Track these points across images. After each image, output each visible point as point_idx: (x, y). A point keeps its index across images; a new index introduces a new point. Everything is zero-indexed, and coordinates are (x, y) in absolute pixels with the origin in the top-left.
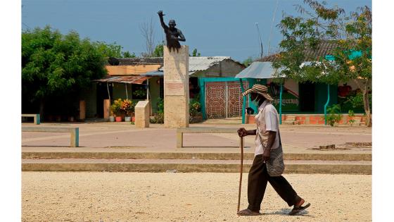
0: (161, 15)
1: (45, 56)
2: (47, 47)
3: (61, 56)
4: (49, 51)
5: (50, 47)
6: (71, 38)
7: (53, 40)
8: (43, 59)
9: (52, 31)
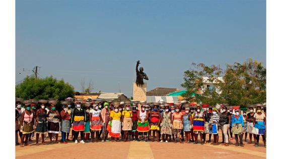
0: (138, 63)
1: (51, 89)
2: (52, 85)
3: (57, 90)
4: (52, 88)
5: (53, 86)
6: (62, 82)
7: (54, 82)
8: (50, 91)
9: (54, 78)
